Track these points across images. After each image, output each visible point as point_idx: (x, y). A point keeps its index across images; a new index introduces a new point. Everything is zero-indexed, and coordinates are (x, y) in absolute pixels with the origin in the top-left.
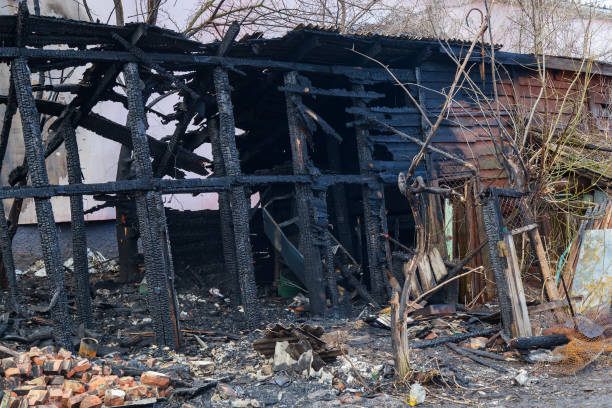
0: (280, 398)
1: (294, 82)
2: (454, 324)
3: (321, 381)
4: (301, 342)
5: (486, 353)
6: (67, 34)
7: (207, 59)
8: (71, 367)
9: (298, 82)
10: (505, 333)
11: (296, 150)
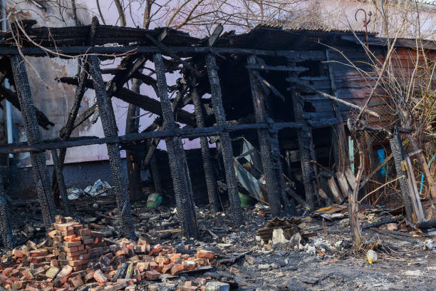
0: (287, 262)
1: (254, 62)
2: (371, 217)
3: (308, 252)
4: (292, 228)
5: (398, 232)
6: (119, 36)
7: (202, 49)
8: (151, 249)
9: (257, 62)
10: (407, 220)
11: (257, 107)
